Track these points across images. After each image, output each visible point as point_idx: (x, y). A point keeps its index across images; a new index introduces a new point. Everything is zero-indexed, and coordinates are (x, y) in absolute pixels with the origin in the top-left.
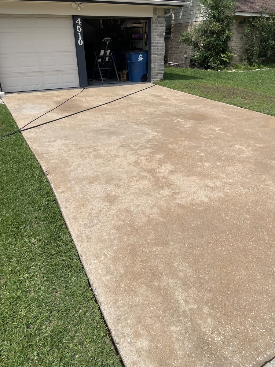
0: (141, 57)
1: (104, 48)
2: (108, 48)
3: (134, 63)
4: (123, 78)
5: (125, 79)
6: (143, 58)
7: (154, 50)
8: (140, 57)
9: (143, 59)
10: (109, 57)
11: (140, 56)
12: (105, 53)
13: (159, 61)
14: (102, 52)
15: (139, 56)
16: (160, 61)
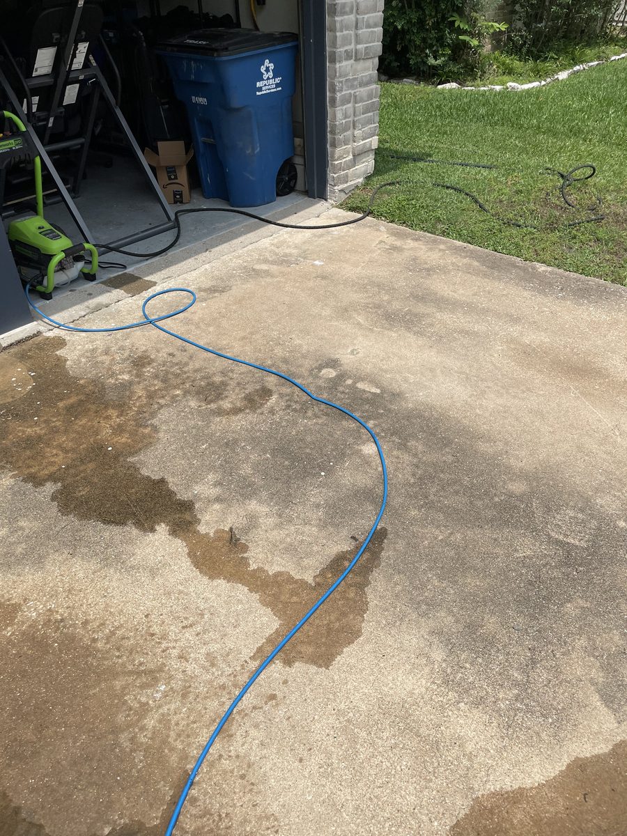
0: (271, 74)
1: (56, 36)
2: (78, 32)
3: (238, 110)
4: (176, 188)
5: (185, 190)
6: (278, 80)
7: (345, 32)
8: (265, 77)
9: (277, 86)
10: (83, 83)
11: (267, 70)
12: (59, 61)
13: (362, 89)
14: (44, 60)
15: (263, 69)
16: (362, 91)
